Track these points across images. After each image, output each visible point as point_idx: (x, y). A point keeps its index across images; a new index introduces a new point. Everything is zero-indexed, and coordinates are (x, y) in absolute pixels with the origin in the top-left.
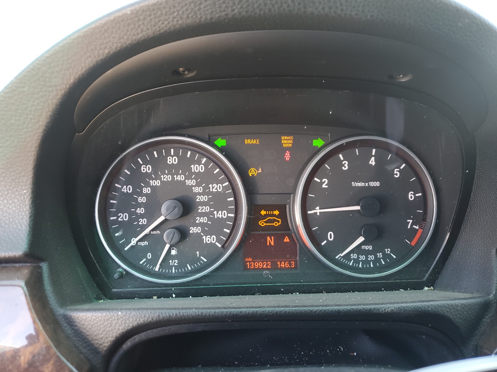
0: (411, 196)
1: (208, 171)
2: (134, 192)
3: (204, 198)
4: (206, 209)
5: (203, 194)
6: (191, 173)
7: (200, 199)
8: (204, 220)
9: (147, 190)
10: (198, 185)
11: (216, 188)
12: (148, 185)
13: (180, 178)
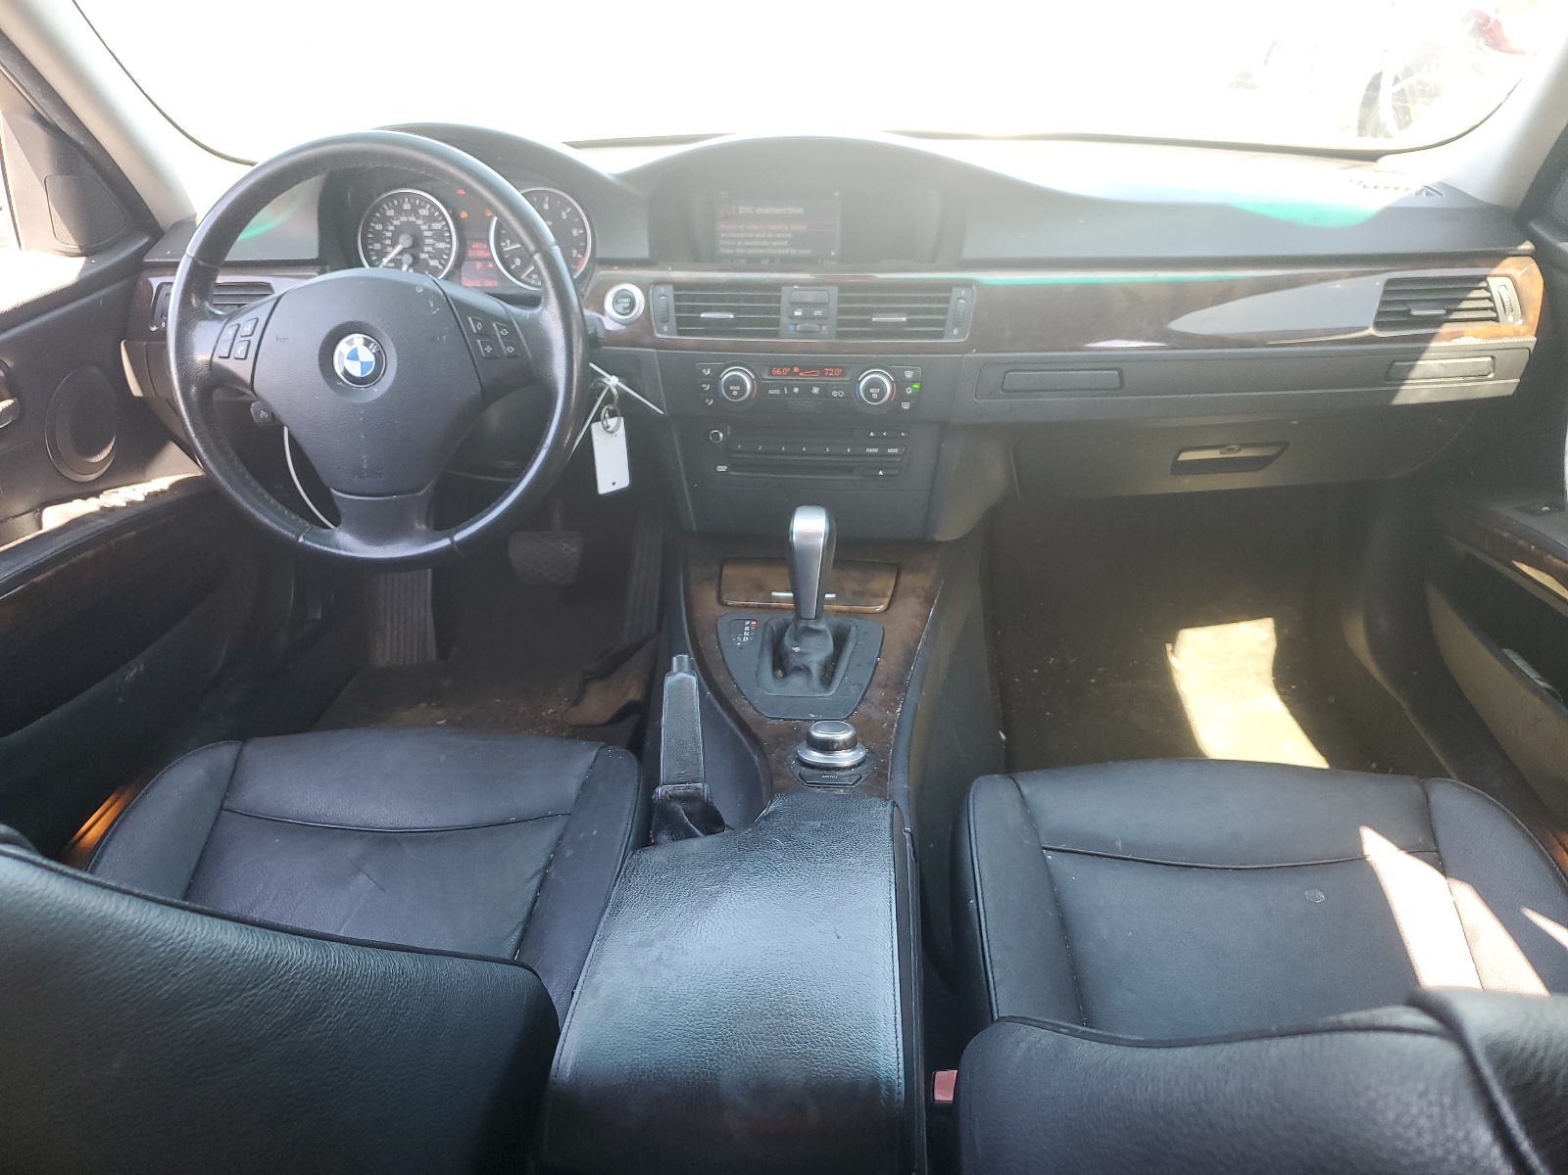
0: (575, 232)
1: (431, 214)
2: (383, 229)
3: (429, 234)
4: (431, 241)
5: (429, 230)
6: (420, 216)
7: (426, 234)
8: (430, 249)
9: (391, 228)
10: (425, 224)
11: (437, 226)
12: (391, 224)
13: (412, 219)
